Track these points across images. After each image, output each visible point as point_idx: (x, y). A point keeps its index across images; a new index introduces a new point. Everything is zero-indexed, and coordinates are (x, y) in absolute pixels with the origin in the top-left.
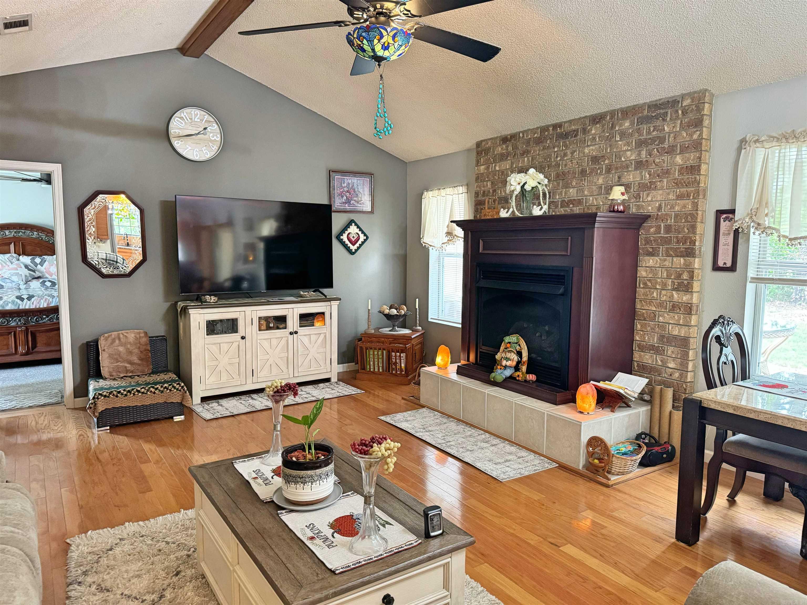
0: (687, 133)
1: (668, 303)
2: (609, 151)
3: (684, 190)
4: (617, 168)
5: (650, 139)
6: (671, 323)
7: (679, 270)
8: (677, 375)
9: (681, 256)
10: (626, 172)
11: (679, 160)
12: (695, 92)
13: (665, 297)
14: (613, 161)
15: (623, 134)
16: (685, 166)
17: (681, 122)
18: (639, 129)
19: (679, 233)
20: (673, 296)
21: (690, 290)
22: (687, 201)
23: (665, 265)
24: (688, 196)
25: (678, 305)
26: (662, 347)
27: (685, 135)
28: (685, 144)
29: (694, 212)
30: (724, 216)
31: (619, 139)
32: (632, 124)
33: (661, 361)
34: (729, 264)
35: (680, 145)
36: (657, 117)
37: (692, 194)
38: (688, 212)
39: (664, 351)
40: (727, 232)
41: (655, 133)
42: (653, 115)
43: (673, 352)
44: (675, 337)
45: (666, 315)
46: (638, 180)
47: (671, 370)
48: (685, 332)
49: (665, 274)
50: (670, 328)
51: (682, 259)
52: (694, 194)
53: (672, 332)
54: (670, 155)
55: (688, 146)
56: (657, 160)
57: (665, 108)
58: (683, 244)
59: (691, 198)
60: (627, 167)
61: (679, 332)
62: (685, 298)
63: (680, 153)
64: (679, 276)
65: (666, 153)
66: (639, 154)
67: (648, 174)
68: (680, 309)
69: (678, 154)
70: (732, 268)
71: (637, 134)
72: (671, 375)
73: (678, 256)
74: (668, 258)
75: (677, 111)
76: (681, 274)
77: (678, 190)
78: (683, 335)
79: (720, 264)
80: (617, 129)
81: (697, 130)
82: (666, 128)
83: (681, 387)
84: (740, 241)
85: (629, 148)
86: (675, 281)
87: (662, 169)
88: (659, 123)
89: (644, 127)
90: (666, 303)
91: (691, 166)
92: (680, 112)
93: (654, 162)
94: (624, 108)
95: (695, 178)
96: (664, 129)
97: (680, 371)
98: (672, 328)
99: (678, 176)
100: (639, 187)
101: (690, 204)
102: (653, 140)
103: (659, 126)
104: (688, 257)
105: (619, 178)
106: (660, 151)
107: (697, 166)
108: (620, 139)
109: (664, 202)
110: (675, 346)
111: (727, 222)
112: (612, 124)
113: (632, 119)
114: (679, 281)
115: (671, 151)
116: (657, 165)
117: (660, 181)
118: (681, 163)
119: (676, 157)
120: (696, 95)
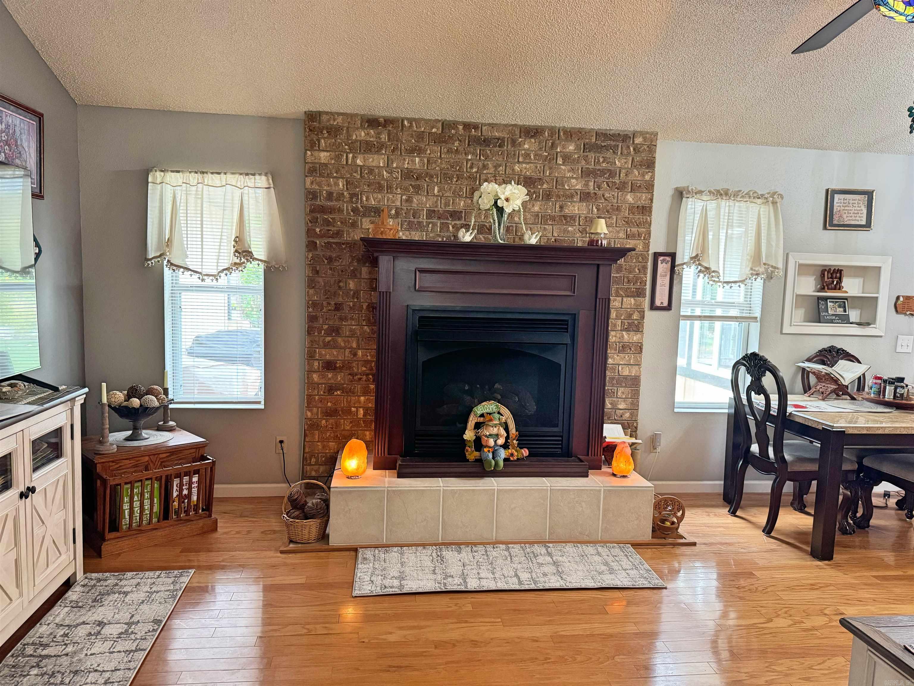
0: (639, 172)
1: (618, 344)
2: (548, 174)
3: (635, 230)
4: (558, 196)
5: (599, 170)
6: (621, 364)
7: (629, 310)
8: (627, 415)
9: (631, 297)
10: (569, 202)
11: (630, 198)
12: (647, 133)
13: (614, 338)
14: (553, 186)
15: (567, 158)
16: (636, 205)
17: (633, 159)
18: (587, 156)
19: (630, 272)
20: (623, 336)
21: (641, 330)
22: (638, 241)
23: (615, 305)
24: (639, 235)
25: (628, 345)
26: (611, 389)
27: (637, 174)
28: (637, 183)
29: (645, 253)
30: (662, 258)
31: (561, 163)
32: (578, 148)
33: (611, 404)
34: (666, 304)
35: (632, 183)
36: (607, 148)
37: (643, 235)
38: (640, 253)
39: (614, 393)
40: (664, 274)
41: (604, 165)
42: (603, 144)
43: (623, 393)
44: (626, 378)
45: (616, 356)
46: (585, 213)
47: (621, 411)
48: (636, 372)
49: (614, 315)
50: (620, 369)
51: (632, 299)
52: (645, 235)
53: (622, 373)
54: (621, 191)
55: (640, 186)
56: (607, 195)
57: (616, 141)
58: (633, 284)
59: (642, 238)
60: (572, 196)
61: (629, 372)
62: (636, 338)
63: (631, 192)
64: (630, 316)
65: (617, 188)
66: (587, 185)
67: (596, 208)
68: (630, 349)
69: (629, 192)
70: (669, 307)
71: (584, 162)
72: (621, 416)
73: (628, 296)
74: (618, 298)
75: (628, 147)
76: (632, 314)
77: (629, 230)
78: (633, 375)
79: (658, 303)
80: (559, 150)
81: (649, 172)
82: (617, 162)
83: (632, 426)
84: (675, 282)
85: (575, 176)
86: (626, 321)
87: (612, 205)
88: (609, 154)
89: (591, 155)
90: (616, 344)
91: (643, 207)
92: (632, 149)
93: (603, 196)
94: (568, 128)
95: (647, 219)
96: (615, 162)
97: (630, 411)
98: (622, 369)
99: (629, 214)
100: (586, 221)
101: (641, 244)
102: (603, 172)
103: (610, 158)
104: (638, 297)
105: (561, 207)
106: (610, 186)
107: (648, 207)
108: (563, 163)
109: (613, 240)
110: (626, 387)
111: (664, 264)
112: (552, 144)
113: (578, 143)
114: (629, 321)
115: (622, 187)
116: (606, 199)
117: (609, 218)
118: (633, 202)
119: (627, 195)
120: (648, 135)
